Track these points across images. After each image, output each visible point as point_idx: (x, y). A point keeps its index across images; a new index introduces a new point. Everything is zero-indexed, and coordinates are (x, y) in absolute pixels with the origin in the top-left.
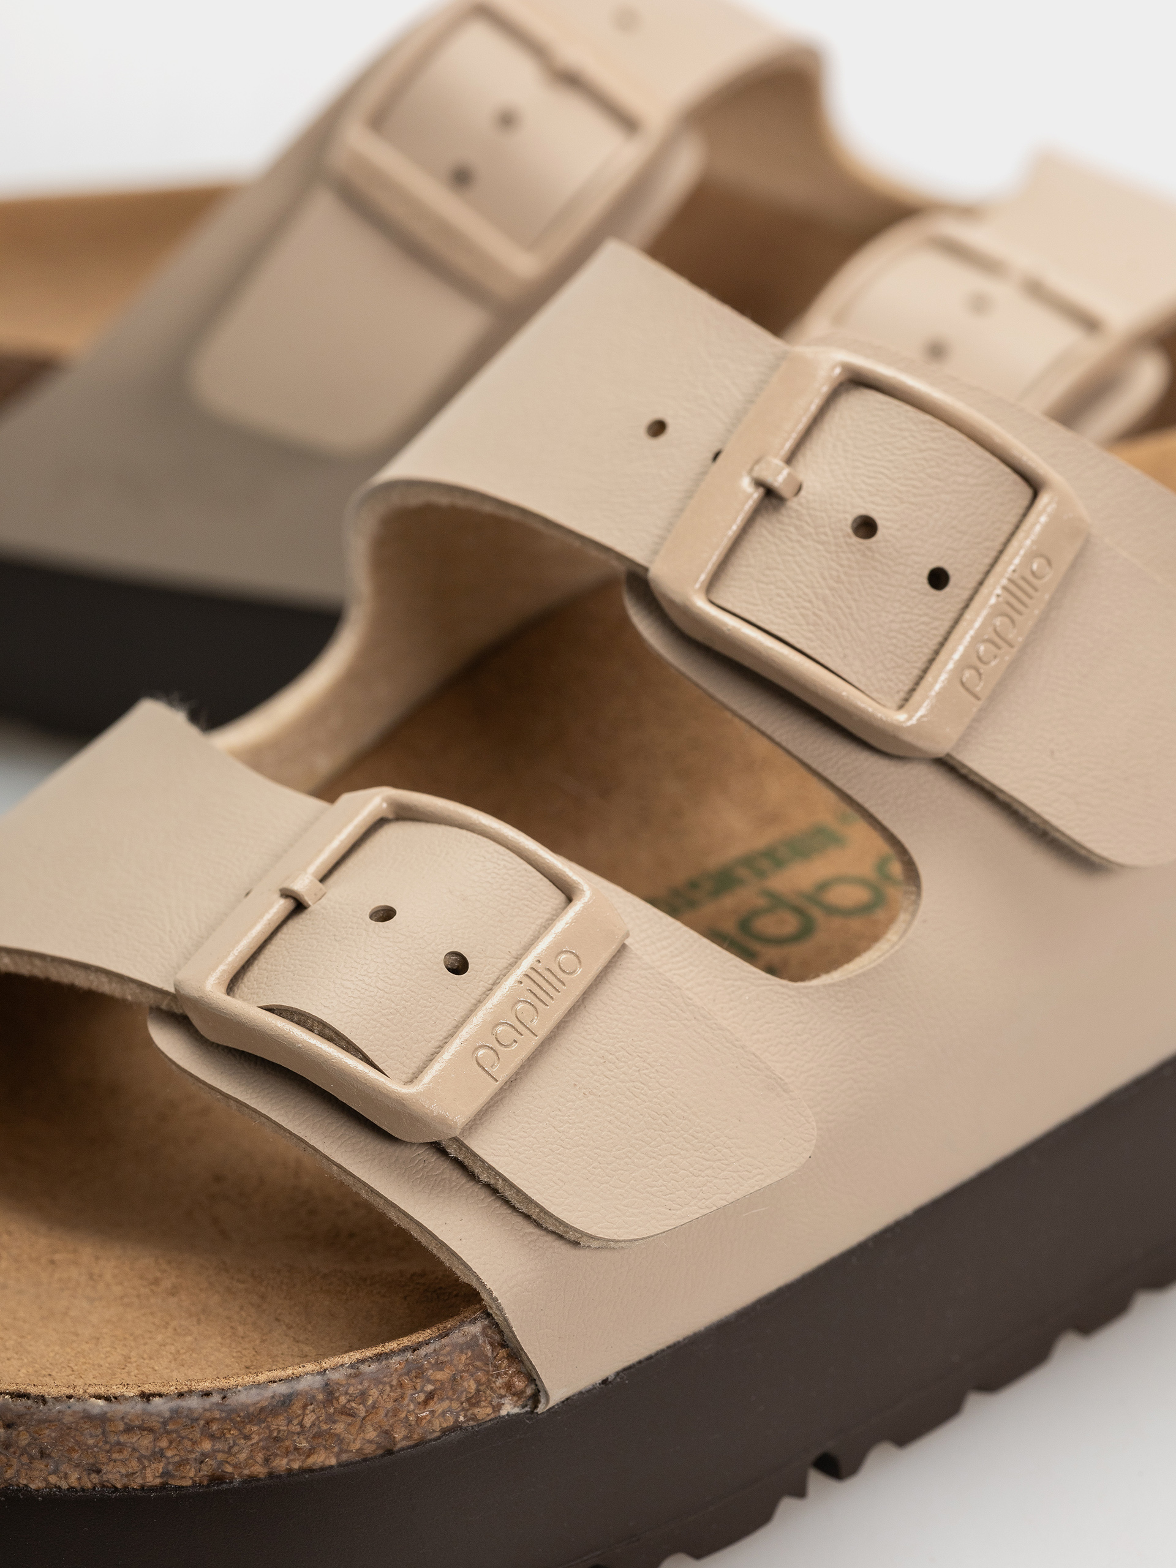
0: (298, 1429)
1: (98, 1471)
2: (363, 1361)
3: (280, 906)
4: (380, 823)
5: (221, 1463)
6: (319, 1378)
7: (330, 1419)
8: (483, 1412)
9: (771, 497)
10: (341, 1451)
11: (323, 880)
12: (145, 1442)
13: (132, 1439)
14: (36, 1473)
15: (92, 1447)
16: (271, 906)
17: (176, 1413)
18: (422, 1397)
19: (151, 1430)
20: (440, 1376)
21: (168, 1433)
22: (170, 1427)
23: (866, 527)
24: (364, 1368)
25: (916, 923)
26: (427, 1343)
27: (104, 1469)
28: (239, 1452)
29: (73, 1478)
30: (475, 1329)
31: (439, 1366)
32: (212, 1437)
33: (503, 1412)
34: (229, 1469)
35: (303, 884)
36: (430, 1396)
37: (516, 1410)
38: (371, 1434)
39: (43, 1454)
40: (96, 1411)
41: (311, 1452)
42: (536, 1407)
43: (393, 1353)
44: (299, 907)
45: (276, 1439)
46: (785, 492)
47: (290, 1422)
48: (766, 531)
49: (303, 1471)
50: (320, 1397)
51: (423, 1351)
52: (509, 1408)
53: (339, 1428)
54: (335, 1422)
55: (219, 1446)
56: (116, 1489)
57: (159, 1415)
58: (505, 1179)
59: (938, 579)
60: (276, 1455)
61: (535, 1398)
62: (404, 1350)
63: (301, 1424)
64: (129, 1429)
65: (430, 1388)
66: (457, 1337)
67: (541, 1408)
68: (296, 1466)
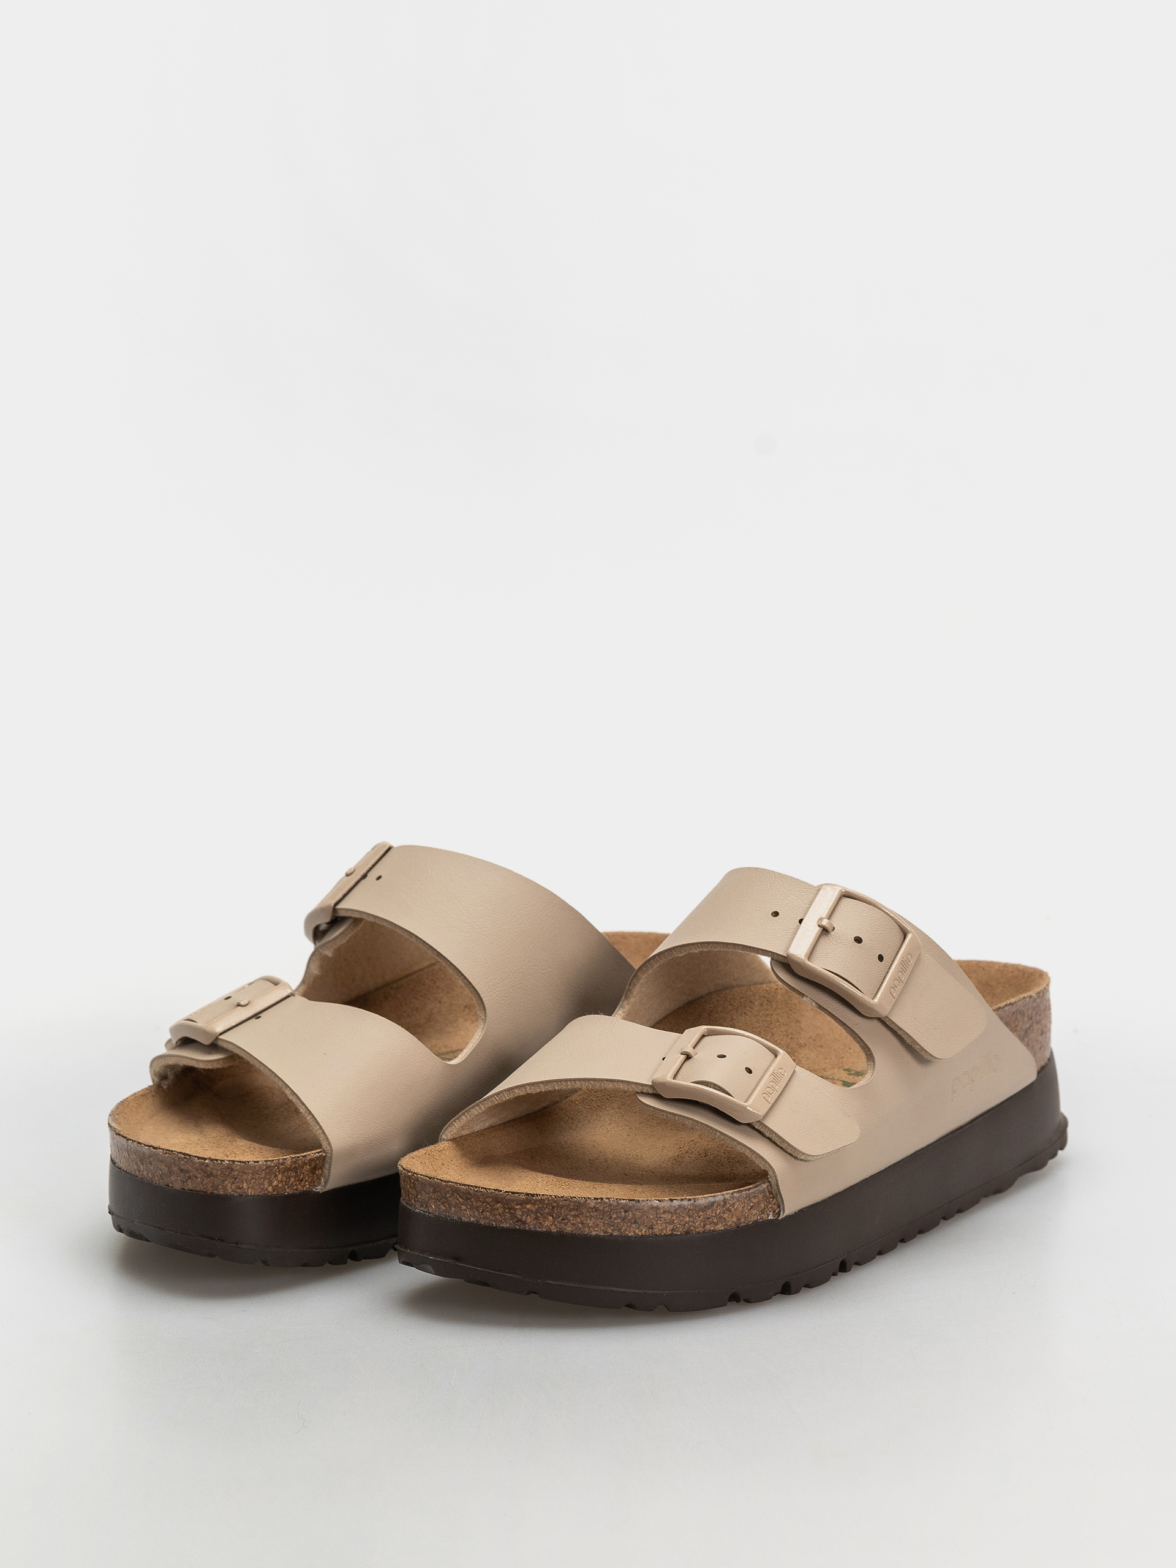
0: (714, 1215)
1: (652, 1228)
2: (734, 1192)
3: (683, 1057)
4: (703, 1036)
5: (690, 1226)
6: (722, 1197)
7: (724, 1213)
8: (764, 1216)
9: (825, 931)
10: (726, 1225)
11: (694, 1048)
12: (668, 1216)
13: (665, 1216)
14: (632, 1229)
15: (651, 1219)
16: (679, 1058)
17: (680, 1206)
18: (749, 1207)
19: (671, 1213)
20: (754, 1200)
21: (676, 1214)
22: (678, 1212)
23: (858, 940)
24: (735, 1195)
25: (875, 1072)
26: (752, 1188)
27: (655, 1227)
28: (696, 1222)
29: (644, 1231)
30: (764, 1186)
31: (754, 1197)
32: (689, 1216)
33: (769, 1218)
34: (692, 1228)
35: (689, 1050)
36: (752, 1207)
37: (772, 1218)
38: (735, 1219)
39: (635, 1222)
40: (655, 1205)
41: (716, 1224)
42: (779, 1217)
43: (743, 1191)
44: (688, 1057)
45: (708, 1218)
46: (830, 929)
47: (712, 1212)
48: (824, 941)
49: (713, 1231)
50: (722, 1203)
51: (750, 1191)
52: (771, 1217)
53: (726, 1216)
54: (725, 1213)
55: (691, 1219)
56: (656, 1235)
57: (675, 1207)
58: (776, 1134)
59: (881, 958)
60: (707, 1224)
61: (779, 1214)
62: (746, 1190)
63: (715, 1213)
64: (664, 1212)
65: (752, 1204)
66: (759, 1188)
67: (780, 1218)
68: (712, 1228)
